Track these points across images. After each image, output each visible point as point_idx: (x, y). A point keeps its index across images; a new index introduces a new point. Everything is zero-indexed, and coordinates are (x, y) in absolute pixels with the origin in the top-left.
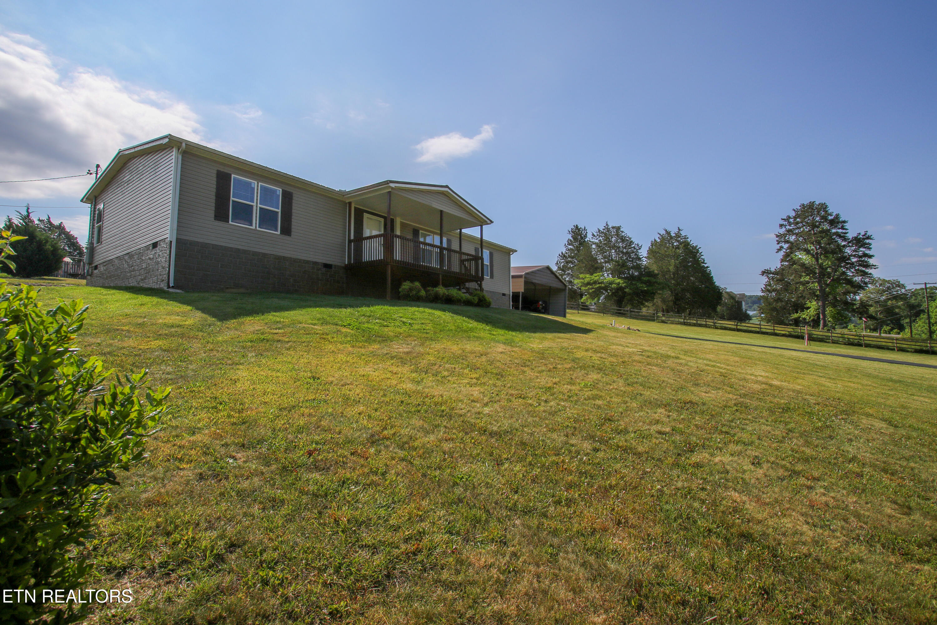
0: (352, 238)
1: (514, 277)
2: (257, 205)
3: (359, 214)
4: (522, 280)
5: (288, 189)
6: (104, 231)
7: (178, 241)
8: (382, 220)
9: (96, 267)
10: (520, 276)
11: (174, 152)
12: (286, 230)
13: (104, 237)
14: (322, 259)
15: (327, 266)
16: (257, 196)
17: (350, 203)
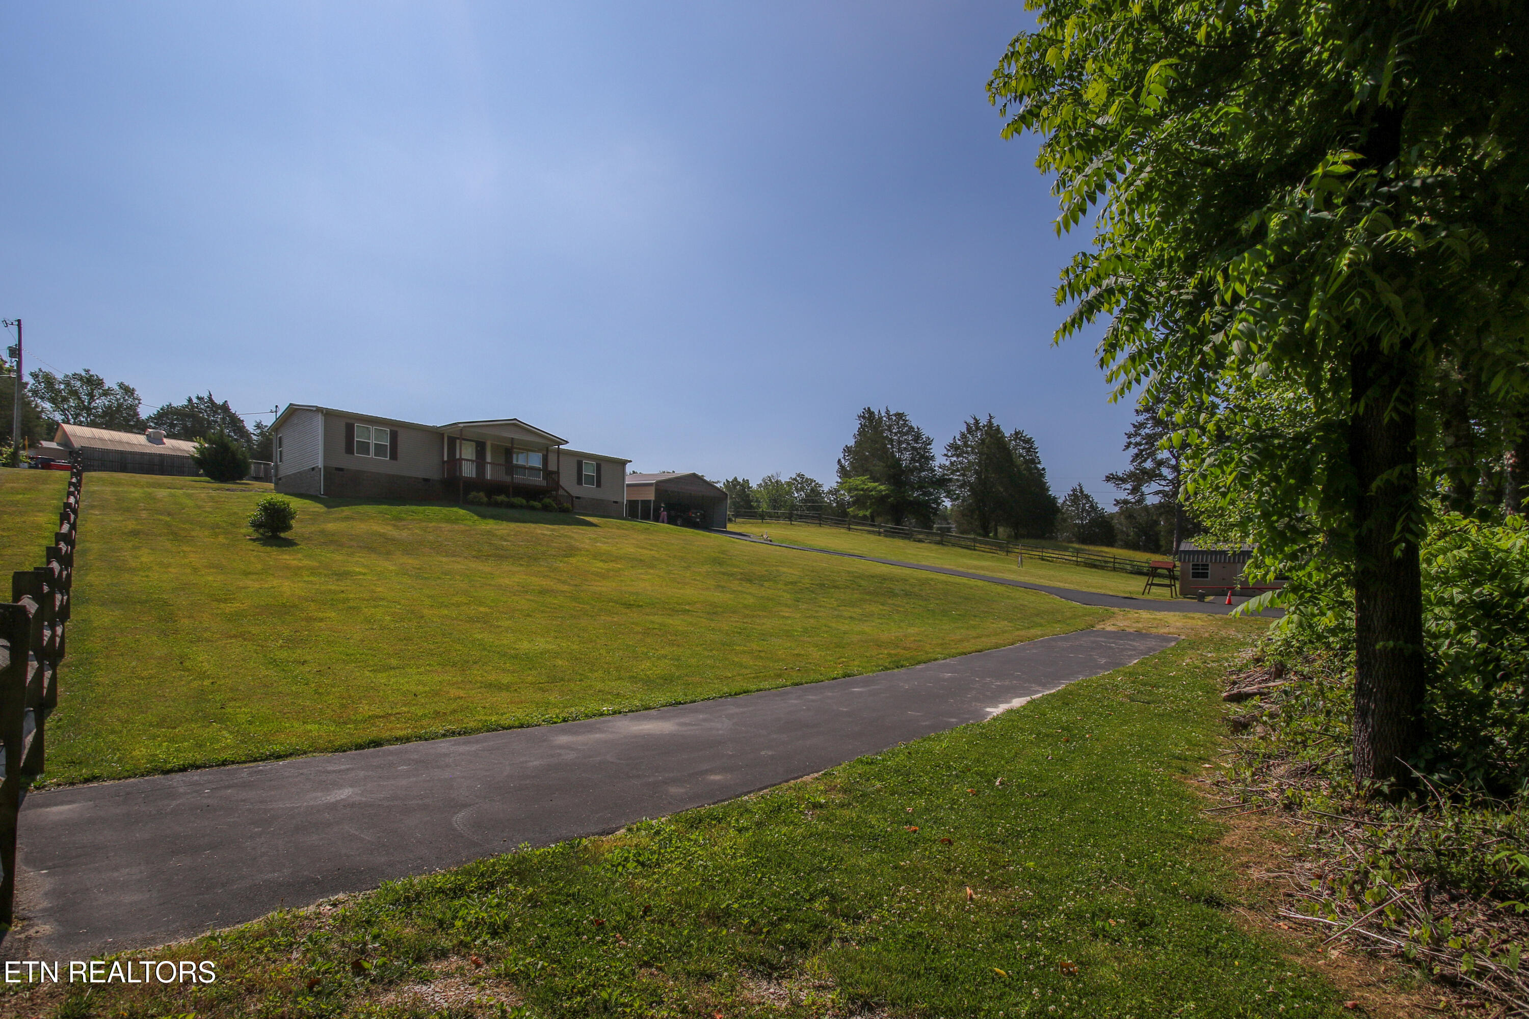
0: (446, 459)
1: (628, 485)
2: (373, 442)
3: (452, 441)
4: (653, 488)
5: (394, 429)
6: (284, 454)
7: (325, 467)
8: (474, 444)
9: (280, 479)
10: (651, 485)
11: (320, 414)
12: (394, 456)
13: (284, 458)
14: (421, 474)
15: (426, 480)
16: (373, 434)
17: (443, 435)
